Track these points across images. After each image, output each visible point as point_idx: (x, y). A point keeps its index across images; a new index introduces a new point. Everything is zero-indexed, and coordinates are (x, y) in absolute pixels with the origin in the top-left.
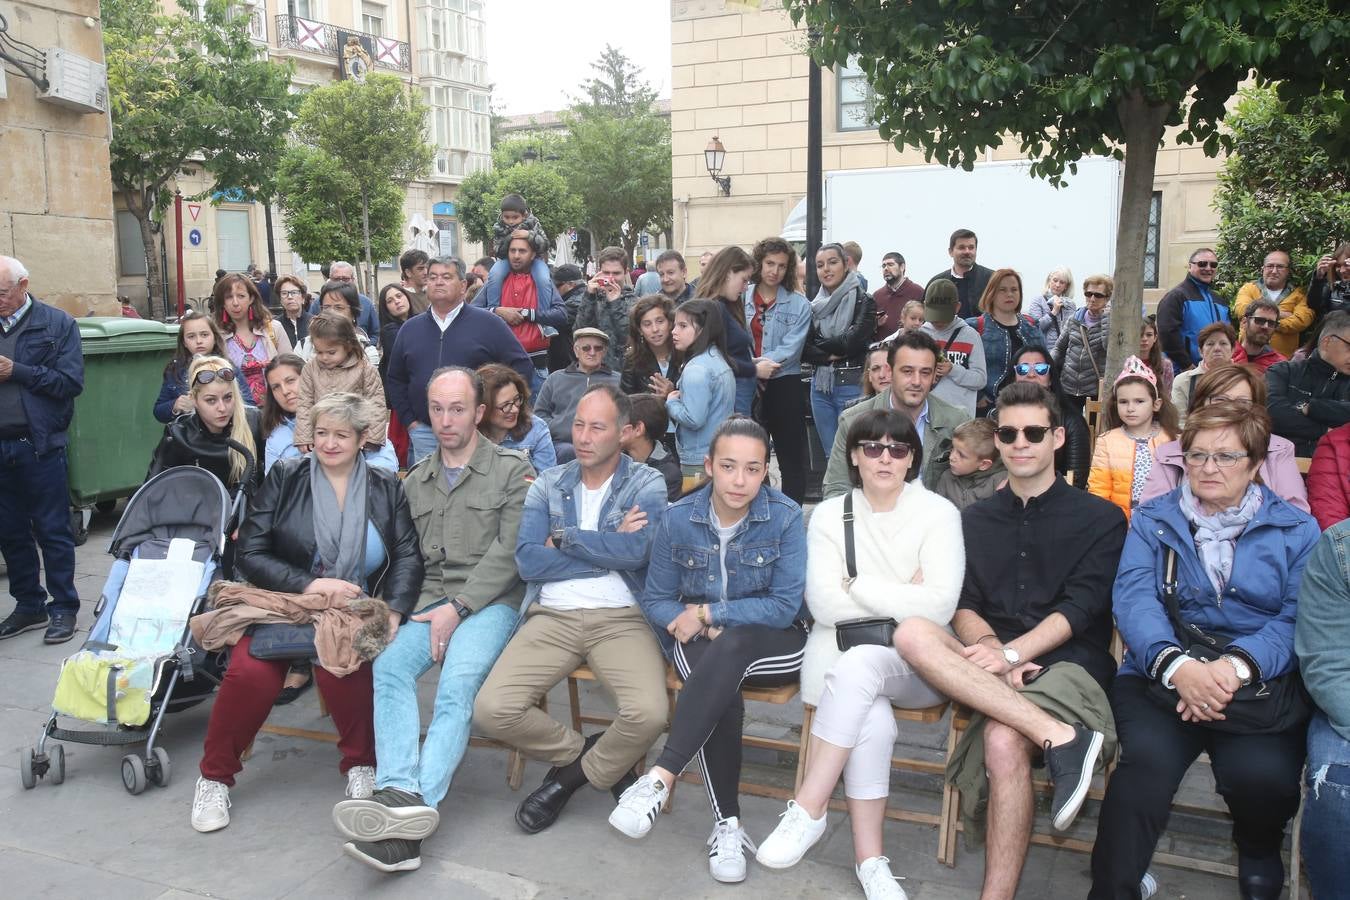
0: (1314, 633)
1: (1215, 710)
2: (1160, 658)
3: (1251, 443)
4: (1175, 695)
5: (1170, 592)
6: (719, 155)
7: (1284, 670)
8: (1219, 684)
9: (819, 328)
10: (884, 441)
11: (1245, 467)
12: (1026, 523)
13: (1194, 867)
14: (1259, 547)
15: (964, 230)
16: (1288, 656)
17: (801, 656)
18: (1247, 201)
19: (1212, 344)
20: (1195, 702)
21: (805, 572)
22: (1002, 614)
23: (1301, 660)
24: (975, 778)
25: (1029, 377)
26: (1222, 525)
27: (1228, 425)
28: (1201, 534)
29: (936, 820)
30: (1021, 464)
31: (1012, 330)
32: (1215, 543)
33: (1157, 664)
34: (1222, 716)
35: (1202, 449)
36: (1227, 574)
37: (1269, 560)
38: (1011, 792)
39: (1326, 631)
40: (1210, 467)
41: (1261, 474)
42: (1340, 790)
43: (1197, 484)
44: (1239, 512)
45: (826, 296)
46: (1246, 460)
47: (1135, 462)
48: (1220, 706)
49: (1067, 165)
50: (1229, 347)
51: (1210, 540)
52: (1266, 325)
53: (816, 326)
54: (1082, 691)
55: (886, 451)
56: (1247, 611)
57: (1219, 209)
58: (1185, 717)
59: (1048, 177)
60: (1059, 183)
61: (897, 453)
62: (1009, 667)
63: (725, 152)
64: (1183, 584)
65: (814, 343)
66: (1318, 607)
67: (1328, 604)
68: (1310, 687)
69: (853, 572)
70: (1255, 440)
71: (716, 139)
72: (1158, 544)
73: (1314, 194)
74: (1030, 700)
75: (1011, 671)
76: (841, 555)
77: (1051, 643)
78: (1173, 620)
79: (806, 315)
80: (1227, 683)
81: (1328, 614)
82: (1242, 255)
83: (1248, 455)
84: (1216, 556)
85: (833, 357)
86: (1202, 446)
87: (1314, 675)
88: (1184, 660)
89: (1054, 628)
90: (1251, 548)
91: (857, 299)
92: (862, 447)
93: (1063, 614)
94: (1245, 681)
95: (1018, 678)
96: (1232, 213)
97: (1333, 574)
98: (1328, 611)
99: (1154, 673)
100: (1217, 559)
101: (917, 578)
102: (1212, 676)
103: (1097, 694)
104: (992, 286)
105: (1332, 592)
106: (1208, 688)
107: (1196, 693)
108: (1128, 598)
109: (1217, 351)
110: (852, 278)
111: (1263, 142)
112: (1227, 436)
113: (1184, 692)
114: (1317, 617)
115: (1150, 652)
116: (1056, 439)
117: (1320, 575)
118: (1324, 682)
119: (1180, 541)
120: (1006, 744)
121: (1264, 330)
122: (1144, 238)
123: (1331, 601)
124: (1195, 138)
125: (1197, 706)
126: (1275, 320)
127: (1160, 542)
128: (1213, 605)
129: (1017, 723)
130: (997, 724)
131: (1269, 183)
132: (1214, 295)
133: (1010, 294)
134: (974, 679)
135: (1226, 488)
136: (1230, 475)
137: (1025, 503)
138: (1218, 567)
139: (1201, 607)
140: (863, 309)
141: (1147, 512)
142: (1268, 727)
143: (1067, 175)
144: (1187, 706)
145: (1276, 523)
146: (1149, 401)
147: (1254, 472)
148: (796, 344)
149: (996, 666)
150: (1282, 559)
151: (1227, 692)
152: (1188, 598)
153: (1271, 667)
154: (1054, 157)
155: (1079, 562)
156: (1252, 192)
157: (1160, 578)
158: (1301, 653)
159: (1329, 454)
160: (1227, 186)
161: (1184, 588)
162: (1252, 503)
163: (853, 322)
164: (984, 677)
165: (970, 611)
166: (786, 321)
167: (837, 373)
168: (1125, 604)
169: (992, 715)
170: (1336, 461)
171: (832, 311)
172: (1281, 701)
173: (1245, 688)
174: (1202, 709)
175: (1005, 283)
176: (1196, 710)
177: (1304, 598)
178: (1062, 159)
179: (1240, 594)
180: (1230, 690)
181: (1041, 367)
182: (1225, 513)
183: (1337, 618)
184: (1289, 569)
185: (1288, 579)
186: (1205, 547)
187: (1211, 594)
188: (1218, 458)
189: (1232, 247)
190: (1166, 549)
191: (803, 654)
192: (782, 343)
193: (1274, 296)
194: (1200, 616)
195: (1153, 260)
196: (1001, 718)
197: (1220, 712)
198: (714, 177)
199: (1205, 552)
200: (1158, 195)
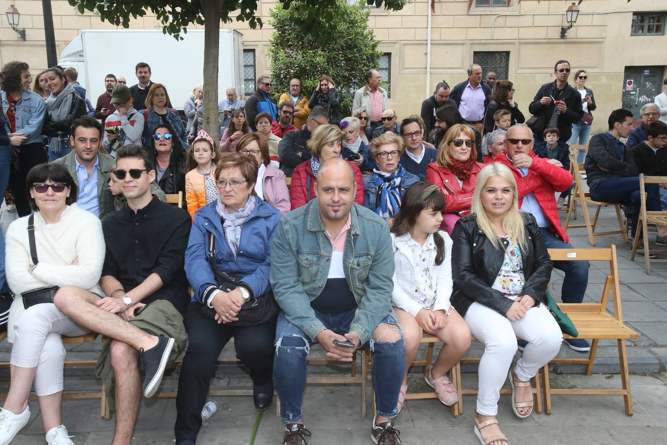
0: (278, 272)
1: (233, 317)
2: (206, 292)
3: (247, 175)
4: (214, 311)
5: (212, 256)
6: (16, 16)
7: (265, 291)
8: (234, 303)
9: (51, 115)
10: (48, 182)
11: (245, 187)
12: (137, 224)
13: (234, 394)
14: (254, 229)
15: (142, 63)
16: (267, 284)
17: (8, 314)
18: (282, 54)
19: (261, 123)
20: (223, 314)
21: (4, 264)
22: (127, 277)
23: (272, 285)
24: (109, 372)
25: (161, 141)
26: (236, 218)
27: (235, 165)
28: (226, 223)
29: (99, 395)
30: (129, 191)
31: (163, 116)
32: (233, 228)
33: (204, 295)
34: (237, 319)
35: (223, 179)
36: (238, 244)
37: (258, 234)
38: (126, 378)
39: (282, 269)
40: (228, 188)
41: (255, 190)
42: (287, 350)
43: (223, 197)
44: (244, 211)
45: (55, 97)
46: (246, 184)
47: (205, 186)
48: (235, 314)
49: (182, 27)
50: (269, 124)
51: (230, 226)
52: (288, 114)
53: (49, 114)
54: (166, 315)
55: (50, 188)
56: (250, 262)
57: (271, 57)
58: (219, 322)
59: (173, 34)
60: (179, 38)
61: (57, 189)
62: (126, 307)
63: (19, 14)
64: (217, 251)
65: (49, 124)
66: (278, 257)
67: (282, 256)
68: (277, 298)
69: (35, 261)
70: (249, 172)
71: (12, 6)
72: (205, 231)
73: (309, 52)
74: (135, 325)
75: (127, 309)
76: (27, 251)
77: (151, 291)
78: (214, 270)
79: (41, 107)
80: (238, 302)
81: (282, 261)
82: (281, 80)
83: (246, 181)
84: (233, 235)
85: (59, 132)
86: (224, 177)
87: (277, 292)
88: (217, 292)
89: (153, 281)
90: (249, 229)
91: (73, 99)
92: (34, 187)
93: (158, 274)
94: (247, 299)
95: (131, 313)
96: (276, 59)
97: (284, 240)
98: (282, 259)
99: (203, 300)
100: (233, 236)
101: (75, 261)
102: (231, 298)
103: (174, 316)
104: (151, 93)
105: (283, 249)
106: (228, 306)
107: (223, 309)
108: (191, 261)
109: (263, 126)
110: (69, 88)
111: (287, 25)
112: (235, 170)
113: (218, 309)
114: (278, 263)
115: (200, 291)
116: (150, 176)
117: (279, 241)
118: (281, 295)
119: (216, 228)
120: (121, 352)
121: (287, 117)
122: (216, 67)
123: (284, 254)
124: (245, 19)
125: (224, 315)
126: (292, 112)
127: (207, 230)
128: (232, 261)
129: (126, 340)
130: (116, 342)
131: (290, 46)
132: (271, 99)
133: (161, 97)
134: (102, 318)
135: (236, 199)
136: (239, 192)
137: (136, 213)
138: (234, 240)
139: (227, 262)
140: (77, 106)
141: (200, 213)
142: (257, 322)
143: (182, 34)
144: (220, 316)
145: (262, 215)
146: (209, 152)
147: (251, 189)
148: (37, 123)
149: (117, 309)
150: (264, 233)
151: (238, 307)
152: (220, 258)
153: (259, 291)
154: (175, 23)
155: (166, 243)
156: (283, 49)
157: (207, 249)
158: (272, 282)
159: (298, 177)
160: (273, 46)
161: (218, 253)
162: (251, 205)
163: (70, 113)
164: (107, 316)
165: (109, 276)
166: (30, 111)
167: (62, 142)
168: (189, 264)
169: (115, 337)
170: (300, 179)
171: (58, 105)
172: (264, 307)
173: (247, 303)
174: (227, 317)
175: (157, 92)
176: (224, 318)
177: (273, 254)
178: (179, 24)
179: (245, 254)
180: (240, 305)
181: (168, 136)
182: (237, 212)
183: (286, 262)
184: (268, 239)
185: (268, 244)
186: (228, 230)
187: (231, 255)
188: (232, 183)
189: (277, 76)
190: (210, 233)
191: (8, 313)
192: (28, 124)
193: (295, 100)
194: (227, 267)
195: (253, 82)
196: (118, 338)
197: (235, 317)
198: (14, 29)
199: (228, 233)
200: (253, 51)
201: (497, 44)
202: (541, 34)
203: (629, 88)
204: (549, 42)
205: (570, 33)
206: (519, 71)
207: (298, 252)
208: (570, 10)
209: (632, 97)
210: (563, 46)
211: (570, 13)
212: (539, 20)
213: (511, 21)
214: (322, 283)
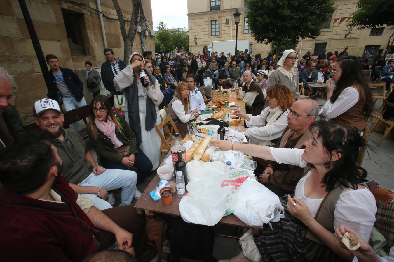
6: (196, 39)
71: (196, 37)
198: (195, 42)
200: (252, 45)
201: (323, 40)
202: (338, 37)
203: (366, 52)
204: (341, 39)
205: (348, 36)
206: (329, 48)
207: (306, 74)
208: (349, 29)
209: (366, 55)
210: (345, 40)
211: (349, 30)
212: (338, 33)
213: (328, 33)
214: (308, 79)
